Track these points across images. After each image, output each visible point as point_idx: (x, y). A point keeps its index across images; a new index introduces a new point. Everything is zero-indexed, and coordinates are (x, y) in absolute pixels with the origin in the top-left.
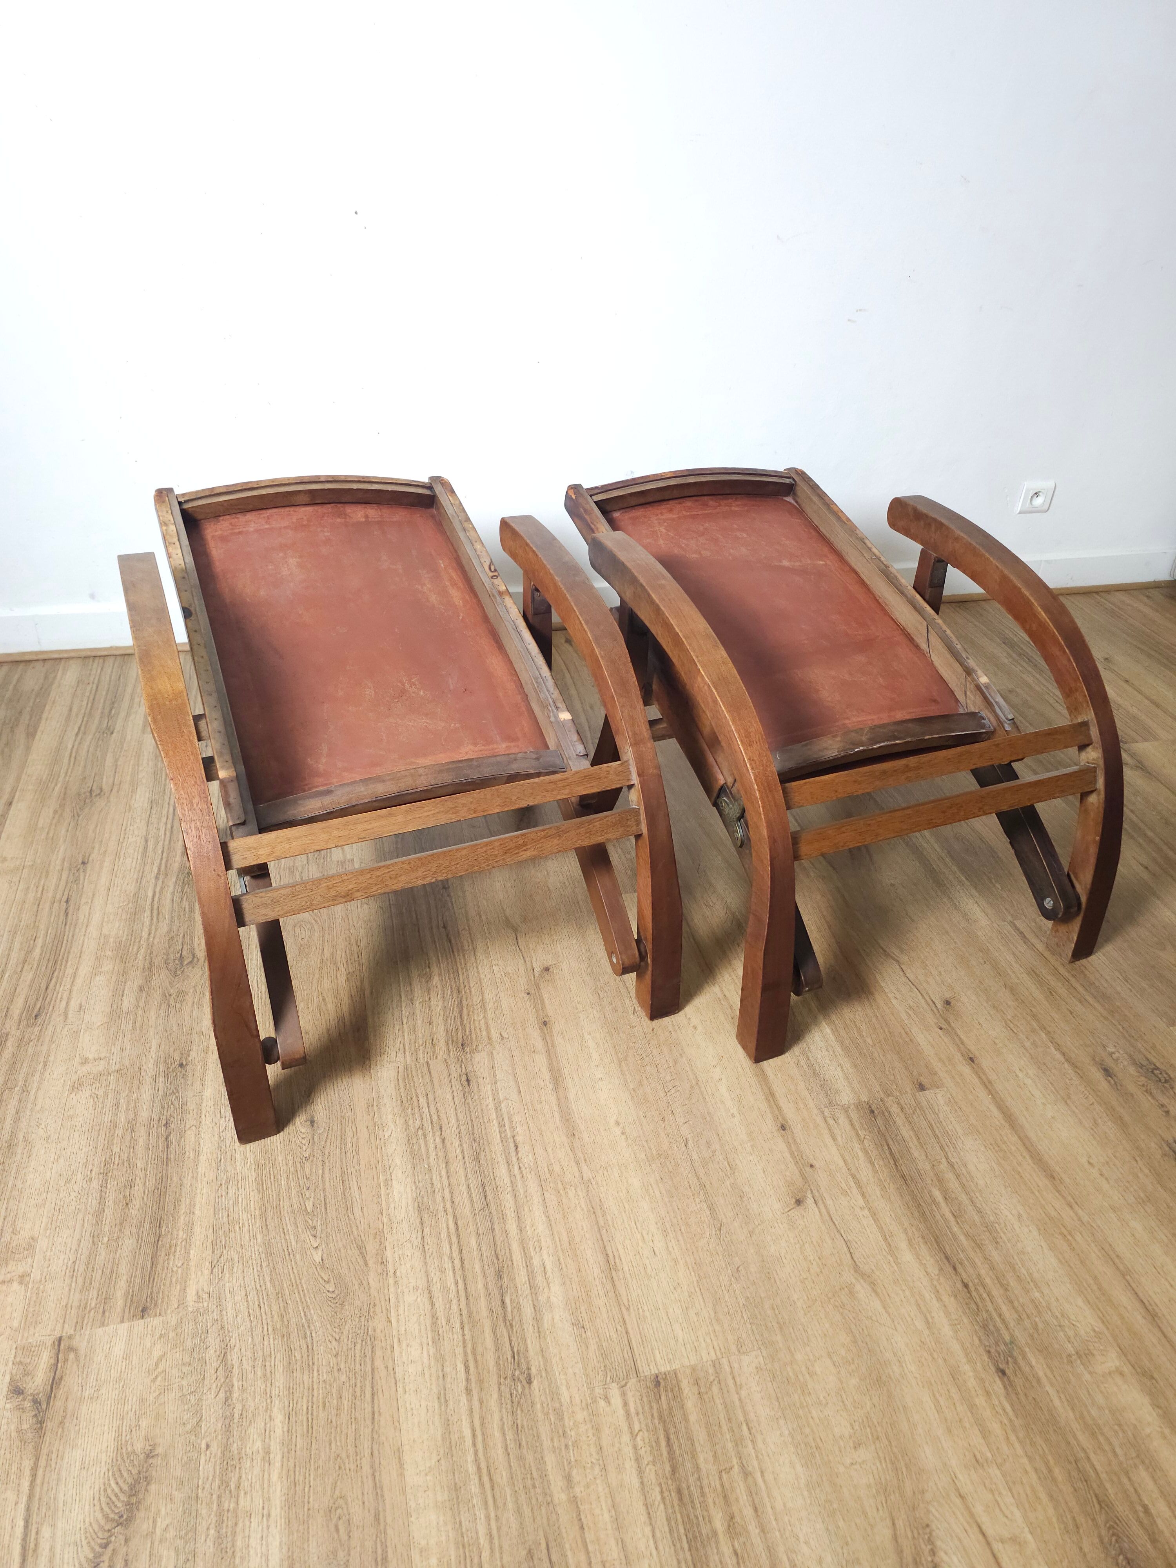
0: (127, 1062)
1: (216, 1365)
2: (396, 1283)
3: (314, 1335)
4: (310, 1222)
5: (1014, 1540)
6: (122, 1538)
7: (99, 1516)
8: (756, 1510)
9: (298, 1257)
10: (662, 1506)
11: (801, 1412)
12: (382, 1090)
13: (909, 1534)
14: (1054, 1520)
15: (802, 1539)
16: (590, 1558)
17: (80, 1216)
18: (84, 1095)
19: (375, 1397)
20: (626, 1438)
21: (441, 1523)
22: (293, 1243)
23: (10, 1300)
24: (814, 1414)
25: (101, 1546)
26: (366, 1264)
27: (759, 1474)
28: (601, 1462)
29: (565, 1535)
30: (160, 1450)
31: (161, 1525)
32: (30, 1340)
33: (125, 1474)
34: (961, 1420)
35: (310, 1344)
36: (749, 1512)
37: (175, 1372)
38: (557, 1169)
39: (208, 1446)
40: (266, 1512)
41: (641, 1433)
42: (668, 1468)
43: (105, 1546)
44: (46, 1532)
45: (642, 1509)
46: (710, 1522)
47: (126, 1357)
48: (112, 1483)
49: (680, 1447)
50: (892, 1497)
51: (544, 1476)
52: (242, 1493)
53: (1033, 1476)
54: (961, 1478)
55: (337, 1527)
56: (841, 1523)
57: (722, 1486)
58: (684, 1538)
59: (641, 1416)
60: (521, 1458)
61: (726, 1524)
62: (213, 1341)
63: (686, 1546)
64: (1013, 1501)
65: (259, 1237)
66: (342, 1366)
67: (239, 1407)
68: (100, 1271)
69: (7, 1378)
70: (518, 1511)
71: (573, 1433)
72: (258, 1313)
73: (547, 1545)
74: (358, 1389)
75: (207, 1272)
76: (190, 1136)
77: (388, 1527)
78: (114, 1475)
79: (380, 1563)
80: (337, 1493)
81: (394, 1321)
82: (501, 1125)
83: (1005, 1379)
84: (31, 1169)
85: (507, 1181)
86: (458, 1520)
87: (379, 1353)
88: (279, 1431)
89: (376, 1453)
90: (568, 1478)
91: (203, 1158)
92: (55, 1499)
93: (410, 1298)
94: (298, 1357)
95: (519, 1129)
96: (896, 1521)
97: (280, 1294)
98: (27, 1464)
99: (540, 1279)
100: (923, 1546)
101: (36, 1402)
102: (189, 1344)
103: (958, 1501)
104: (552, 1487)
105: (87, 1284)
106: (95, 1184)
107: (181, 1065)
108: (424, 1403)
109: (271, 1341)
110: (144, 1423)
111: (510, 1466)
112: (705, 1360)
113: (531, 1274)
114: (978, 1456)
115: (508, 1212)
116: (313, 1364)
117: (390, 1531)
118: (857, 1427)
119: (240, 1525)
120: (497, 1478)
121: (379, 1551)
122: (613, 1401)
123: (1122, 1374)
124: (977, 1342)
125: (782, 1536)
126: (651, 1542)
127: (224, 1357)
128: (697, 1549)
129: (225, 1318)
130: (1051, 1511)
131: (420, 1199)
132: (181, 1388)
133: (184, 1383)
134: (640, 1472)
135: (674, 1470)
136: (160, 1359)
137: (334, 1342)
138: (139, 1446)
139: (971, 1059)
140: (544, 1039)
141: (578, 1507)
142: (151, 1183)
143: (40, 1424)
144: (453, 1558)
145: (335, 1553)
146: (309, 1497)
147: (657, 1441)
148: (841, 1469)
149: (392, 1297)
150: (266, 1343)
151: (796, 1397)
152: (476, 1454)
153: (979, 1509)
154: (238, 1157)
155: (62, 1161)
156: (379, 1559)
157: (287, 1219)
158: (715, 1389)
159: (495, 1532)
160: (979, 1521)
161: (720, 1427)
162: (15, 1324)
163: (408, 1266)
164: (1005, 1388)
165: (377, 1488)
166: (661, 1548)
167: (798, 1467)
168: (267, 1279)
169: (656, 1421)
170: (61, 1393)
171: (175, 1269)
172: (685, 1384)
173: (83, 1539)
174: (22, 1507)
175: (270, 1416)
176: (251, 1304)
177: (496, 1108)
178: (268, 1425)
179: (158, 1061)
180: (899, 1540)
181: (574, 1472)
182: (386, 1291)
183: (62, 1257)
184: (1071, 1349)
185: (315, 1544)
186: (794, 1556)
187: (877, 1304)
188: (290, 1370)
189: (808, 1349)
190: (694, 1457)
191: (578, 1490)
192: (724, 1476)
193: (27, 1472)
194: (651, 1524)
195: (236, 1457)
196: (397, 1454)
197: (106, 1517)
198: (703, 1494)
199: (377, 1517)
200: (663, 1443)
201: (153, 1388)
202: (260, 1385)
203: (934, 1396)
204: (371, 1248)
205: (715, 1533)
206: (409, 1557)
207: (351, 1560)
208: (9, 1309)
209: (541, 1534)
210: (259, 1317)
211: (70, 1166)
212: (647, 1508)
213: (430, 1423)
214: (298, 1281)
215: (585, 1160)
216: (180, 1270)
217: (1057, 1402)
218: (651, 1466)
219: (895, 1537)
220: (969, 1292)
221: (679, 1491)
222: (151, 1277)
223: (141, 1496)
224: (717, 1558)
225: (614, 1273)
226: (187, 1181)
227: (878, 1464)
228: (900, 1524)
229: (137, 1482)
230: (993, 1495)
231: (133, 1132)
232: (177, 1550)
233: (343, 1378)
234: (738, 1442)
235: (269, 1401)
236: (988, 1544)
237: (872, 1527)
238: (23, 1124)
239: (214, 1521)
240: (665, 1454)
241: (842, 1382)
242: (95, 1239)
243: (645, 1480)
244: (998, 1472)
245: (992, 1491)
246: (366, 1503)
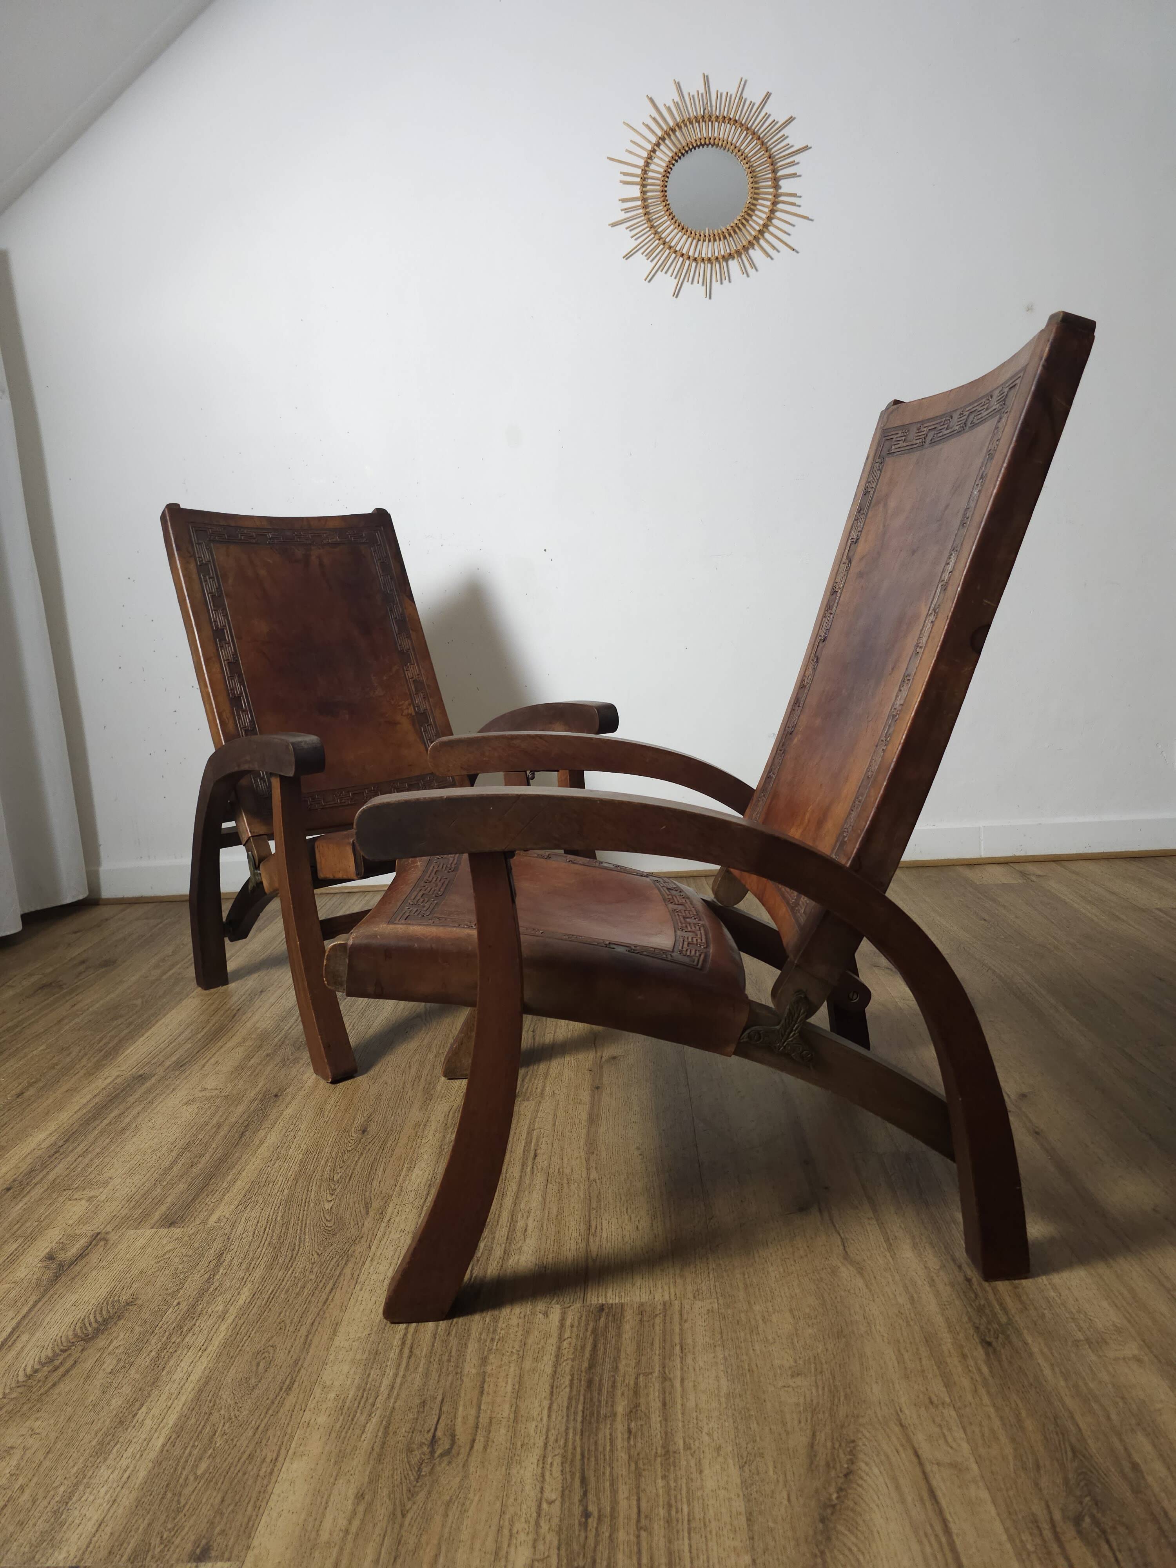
0: (235, 1092)
1: (211, 1258)
2: (387, 1226)
3: (301, 1250)
4: (333, 1186)
5: (954, 1465)
6: (80, 1348)
7: (71, 1333)
8: (664, 1404)
9: (312, 1205)
10: (568, 1390)
11: (743, 1345)
12: (432, 1118)
13: (829, 1444)
14: (1011, 1458)
15: (705, 1430)
16: (479, 1413)
17: (153, 1169)
18: (193, 1108)
19: (334, 1291)
20: (553, 1340)
21: (352, 1372)
22: (312, 1196)
23: (74, 1209)
24: (757, 1347)
25: (62, 1351)
26: (367, 1213)
27: (679, 1381)
28: (521, 1353)
29: (463, 1395)
30: (139, 1302)
31: (115, 1343)
32: (76, 1232)
33: (104, 1312)
34: (923, 1371)
35: (294, 1255)
36: (656, 1405)
37: (177, 1260)
38: (567, 1171)
39: (179, 1304)
40: (204, 1347)
41: (569, 1340)
42: (585, 1365)
43: (64, 1351)
44: (24, 1338)
45: (547, 1387)
46: (612, 1406)
47: (144, 1247)
48: (92, 1317)
49: (605, 1353)
50: (820, 1416)
51: (461, 1353)
52: (190, 1334)
53: (997, 1423)
54: (907, 1412)
55: (258, 1364)
56: (754, 1425)
57: (636, 1384)
58: (580, 1414)
59: (575, 1329)
60: (446, 1342)
61: (628, 1410)
62: (217, 1246)
63: (579, 1419)
64: (963, 1436)
65: (286, 1191)
66: (315, 1270)
67: (216, 1284)
68: (151, 1200)
69: (47, 1250)
70: (427, 1375)
71: (502, 1332)
72: (262, 1233)
73: (443, 1400)
74: (321, 1285)
75: (233, 1207)
76: (262, 1133)
77: (302, 1369)
78: (95, 1311)
79: (283, 1390)
80: (270, 1343)
81: (373, 1248)
82: (528, 1143)
83: (990, 1350)
84: (131, 1142)
85: (517, 1175)
86: (367, 1372)
87: (350, 1265)
88: (241, 1302)
89: (316, 1323)
90: (484, 1361)
91: (265, 1145)
92: (42, 1319)
93: (394, 1236)
94: (281, 1261)
95: (543, 1146)
96: (818, 1433)
97: (286, 1225)
98: (34, 1298)
99: (519, 1234)
100: (842, 1455)
101: (61, 1265)
102: (196, 1245)
103: (897, 1429)
104: (466, 1364)
105: (137, 1205)
106: (174, 1154)
107: (276, 1096)
108: (374, 1299)
109: (264, 1250)
110: (135, 1286)
111: (433, 1346)
112: (656, 1299)
113: (512, 1230)
114: (935, 1399)
115: (509, 1193)
116: (291, 1266)
117: (303, 1371)
118: (801, 1362)
119: (178, 1353)
120: (417, 1351)
121: (287, 1382)
122: (551, 1316)
123: (1139, 1360)
124: (965, 1319)
125: (684, 1426)
126: (545, 1412)
127: (220, 1256)
128: (590, 1423)
129: (233, 1233)
130: (1009, 1450)
131: (433, 1180)
132: (176, 1269)
133: (180, 1266)
134: (556, 1364)
135: (591, 1366)
136: (169, 1251)
137: (315, 1255)
138: (123, 1298)
139: (1037, 1133)
140: (593, 1097)
141: (484, 1379)
142: (216, 1157)
143: (57, 1277)
144: (350, 1396)
145: (247, 1379)
146: (245, 1343)
147: (583, 1348)
148: (771, 1389)
149: (379, 1234)
150: (259, 1250)
151: (742, 1334)
152: (405, 1334)
153: (920, 1438)
154: (293, 1146)
155: (156, 1140)
156: (284, 1388)
157: (314, 1183)
158: (658, 1320)
159: (397, 1386)
160: (916, 1445)
161: (652, 1344)
162: (71, 1222)
163: (403, 1217)
164: (987, 1354)
165: (307, 1344)
166: (553, 1417)
167: (724, 1382)
168: (280, 1215)
169: (589, 1333)
170: (83, 1262)
171: (209, 1203)
172: (629, 1314)
173: (51, 1344)
174: (15, 1321)
175: (239, 1292)
176: (259, 1227)
177: (528, 1133)
178: (234, 1298)
179: (259, 1093)
180: (816, 1447)
181: (492, 1356)
182: (376, 1230)
183: (128, 1189)
184: (1080, 1336)
185: (234, 1371)
186: (691, 1442)
187: (860, 1283)
188: (270, 1267)
189: (769, 1304)
190: (616, 1360)
191: (489, 1369)
192: (641, 1378)
193: (31, 1303)
194: (551, 1399)
195: (198, 1313)
196: (334, 1326)
197: (76, 1335)
198: (614, 1386)
199: (296, 1363)
200: (589, 1348)
201: (154, 1267)
202: (241, 1274)
203: (899, 1351)
204: (376, 1204)
205: (615, 1415)
206: (312, 1390)
207: (259, 1385)
208: (71, 1214)
209: (441, 1392)
210: (261, 1235)
211: (161, 1142)
212: (552, 1388)
213: (374, 1311)
214: (305, 1218)
215: (596, 1168)
216: (212, 1204)
217: (1047, 1372)
218: (569, 1362)
219: (812, 1445)
220: (970, 1285)
221: (590, 1382)
222: (188, 1206)
223: (109, 1326)
224: (608, 1432)
225: (591, 1237)
226: (245, 1157)
227: (814, 1391)
228: (821, 1437)
229: (111, 1318)
230: (941, 1429)
231: (219, 1128)
232: (119, 1360)
233: (312, 1277)
234: (666, 1356)
235: (242, 1284)
236: (921, 1464)
237: (788, 1433)
238: (139, 1120)
239: (159, 1347)
240: (587, 1355)
241: (797, 1330)
242: (157, 1182)
243: (559, 1370)
244: (953, 1413)
245: (940, 1426)
246: (292, 1352)
